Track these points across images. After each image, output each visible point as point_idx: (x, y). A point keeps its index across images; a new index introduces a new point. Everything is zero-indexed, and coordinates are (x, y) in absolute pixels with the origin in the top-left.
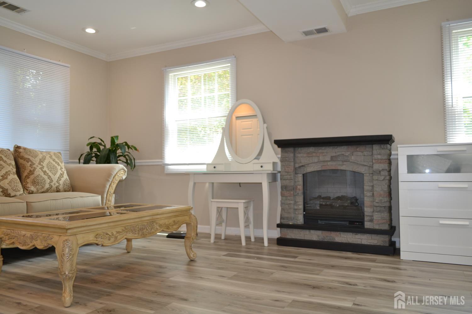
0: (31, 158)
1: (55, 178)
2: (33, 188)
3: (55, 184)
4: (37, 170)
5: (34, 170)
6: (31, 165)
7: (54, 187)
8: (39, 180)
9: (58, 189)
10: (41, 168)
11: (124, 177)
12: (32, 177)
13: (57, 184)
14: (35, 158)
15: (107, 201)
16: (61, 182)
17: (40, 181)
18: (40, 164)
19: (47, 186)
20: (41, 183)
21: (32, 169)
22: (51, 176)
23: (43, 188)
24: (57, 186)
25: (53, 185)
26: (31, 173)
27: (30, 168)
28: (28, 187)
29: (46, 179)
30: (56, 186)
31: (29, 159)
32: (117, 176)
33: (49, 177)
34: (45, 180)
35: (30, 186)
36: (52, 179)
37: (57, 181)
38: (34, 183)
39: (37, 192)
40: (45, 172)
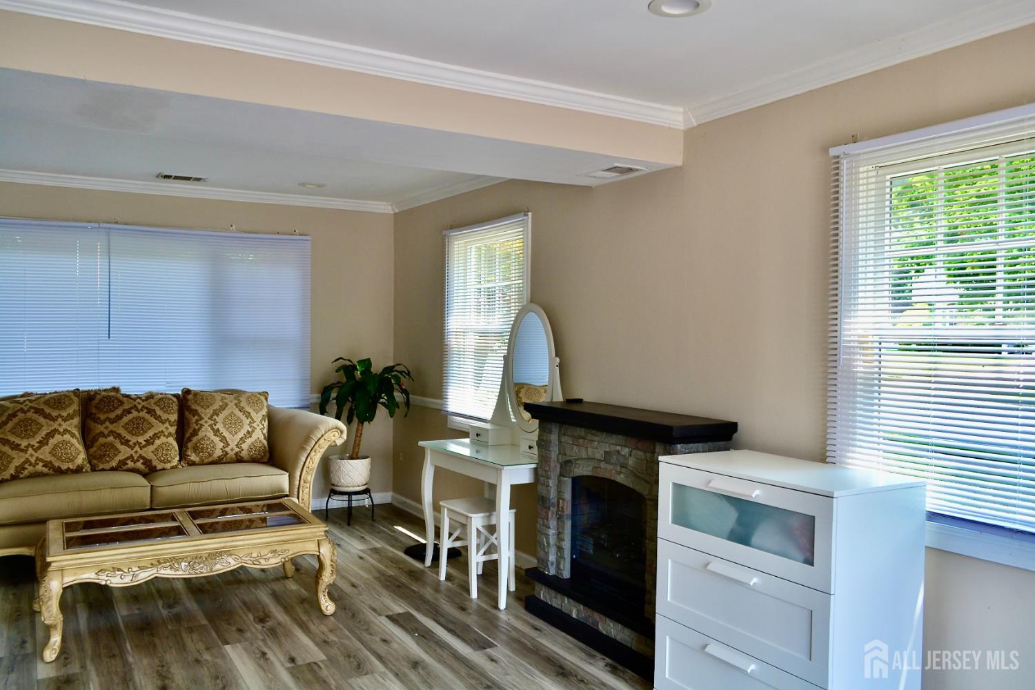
0: (200, 409)
1: (233, 441)
2: (193, 457)
3: (232, 450)
4: (203, 428)
5: (199, 429)
6: (197, 420)
7: (231, 454)
8: (203, 445)
9: (239, 457)
10: (211, 426)
11: (339, 442)
12: (195, 439)
13: (238, 450)
14: (205, 409)
15: (302, 482)
16: (245, 446)
17: (205, 446)
18: (211, 418)
19: (218, 453)
20: (208, 448)
21: (197, 427)
22: (226, 438)
23: (210, 456)
24: (237, 453)
25: (229, 452)
26: (195, 433)
27: (195, 424)
28: (188, 456)
29: (216, 443)
30: (234, 452)
31: (196, 410)
32: (322, 441)
33: (223, 439)
34: (215, 445)
35: (190, 454)
36: (227, 442)
37: (237, 445)
38: (196, 449)
39: (202, 464)
40: (217, 432)
